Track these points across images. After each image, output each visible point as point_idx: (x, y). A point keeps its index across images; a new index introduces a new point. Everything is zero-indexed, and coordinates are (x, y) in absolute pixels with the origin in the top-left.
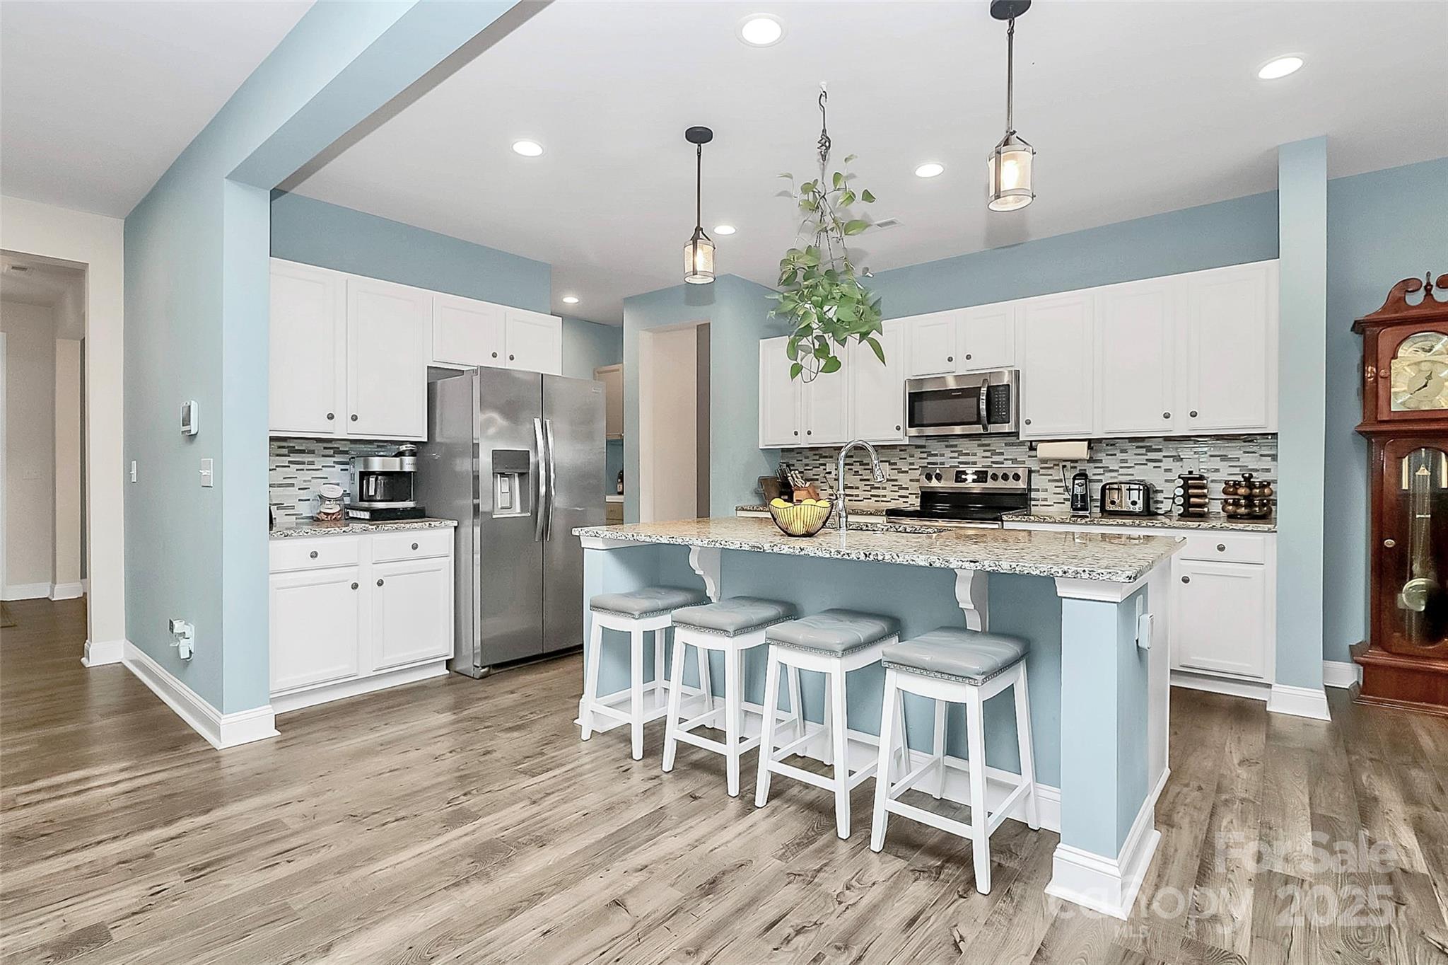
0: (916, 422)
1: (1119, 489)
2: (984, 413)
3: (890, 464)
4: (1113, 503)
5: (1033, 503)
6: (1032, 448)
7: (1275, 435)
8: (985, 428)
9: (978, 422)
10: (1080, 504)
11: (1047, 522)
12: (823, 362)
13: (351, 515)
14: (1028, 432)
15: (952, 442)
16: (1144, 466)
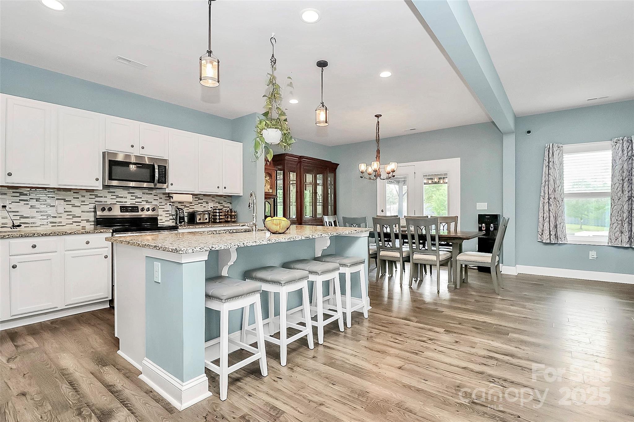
4: (200, 220)
8: (155, 185)
11: (196, 228)
14: (171, 189)
15: (112, 190)
16: (197, 205)
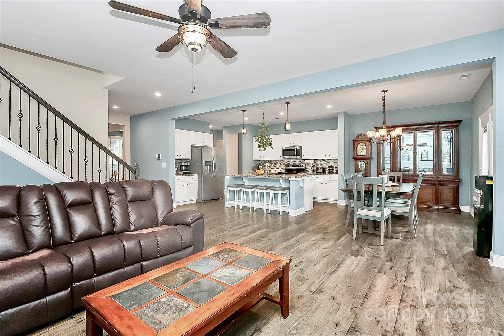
0: (284, 155)
1: (319, 168)
2: (296, 154)
3: (280, 163)
4: (318, 171)
5: (306, 171)
6: (305, 161)
7: (338, 159)
8: (296, 157)
9: (295, 156)
10: (313, 171)
12: (264, 149)
13: (178, 173)
14: (304, 158)
15: (292, 159)
